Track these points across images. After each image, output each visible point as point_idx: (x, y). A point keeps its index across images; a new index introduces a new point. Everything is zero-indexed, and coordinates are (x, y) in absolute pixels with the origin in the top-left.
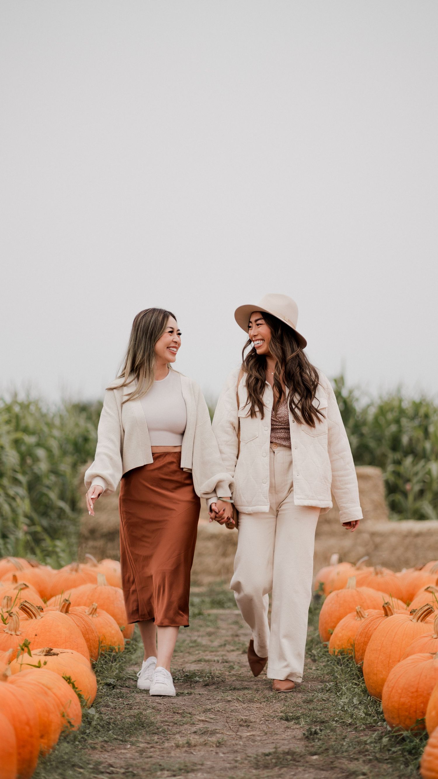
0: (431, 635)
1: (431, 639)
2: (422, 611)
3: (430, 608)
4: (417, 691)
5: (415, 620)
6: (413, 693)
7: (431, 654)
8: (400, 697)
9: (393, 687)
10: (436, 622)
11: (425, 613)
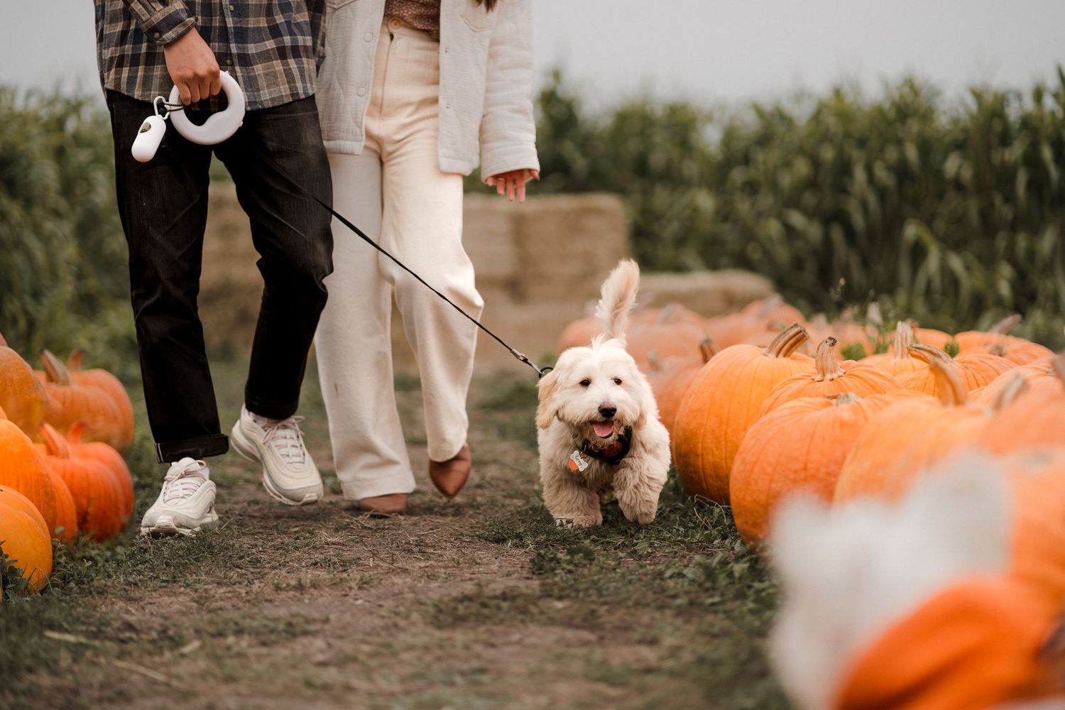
0: (810, 376)
1: (812, 382)
2: (787, 338)
3: (801, 331)
4: (805, 469)
5: (772, 355)
6: (796, 472)
7: (828, 397)
8: (771, 482)
9: (755, 463)
10: (820, 351)
11: (792, 341)
